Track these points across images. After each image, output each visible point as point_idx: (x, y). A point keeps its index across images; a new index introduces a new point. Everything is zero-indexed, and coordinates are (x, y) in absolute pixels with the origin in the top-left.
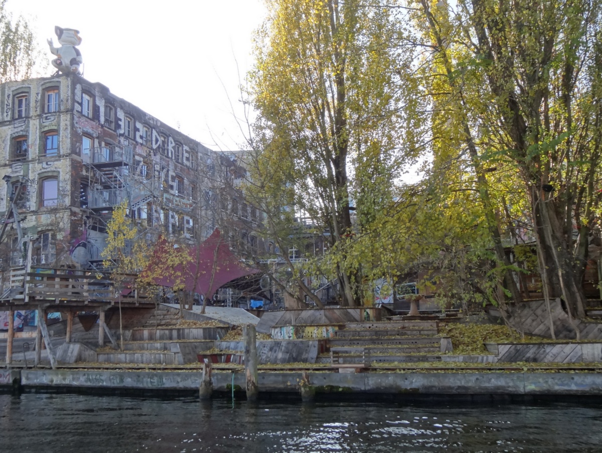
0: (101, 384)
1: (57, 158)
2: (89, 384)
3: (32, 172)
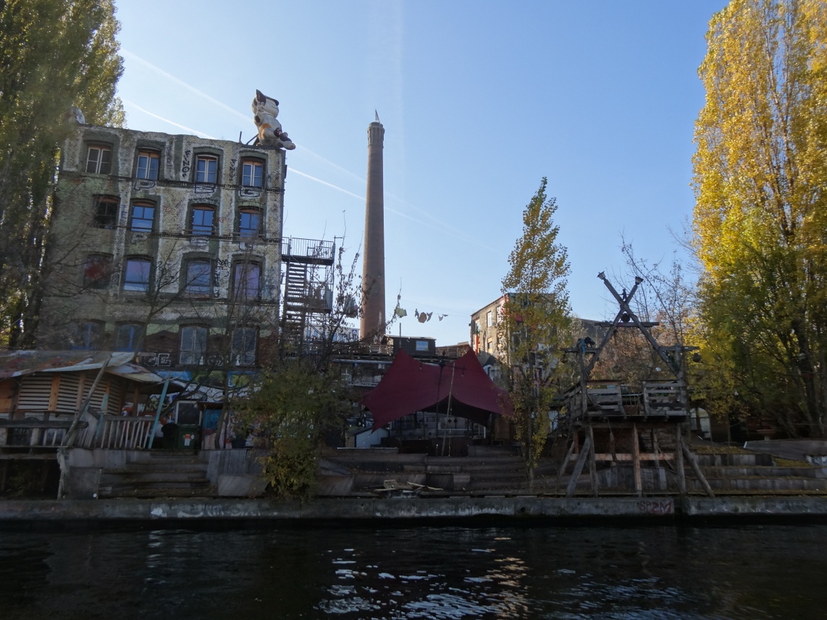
0: (804, 511)
1: (262, 241)
2: (788, 511)
3: (223, 252)
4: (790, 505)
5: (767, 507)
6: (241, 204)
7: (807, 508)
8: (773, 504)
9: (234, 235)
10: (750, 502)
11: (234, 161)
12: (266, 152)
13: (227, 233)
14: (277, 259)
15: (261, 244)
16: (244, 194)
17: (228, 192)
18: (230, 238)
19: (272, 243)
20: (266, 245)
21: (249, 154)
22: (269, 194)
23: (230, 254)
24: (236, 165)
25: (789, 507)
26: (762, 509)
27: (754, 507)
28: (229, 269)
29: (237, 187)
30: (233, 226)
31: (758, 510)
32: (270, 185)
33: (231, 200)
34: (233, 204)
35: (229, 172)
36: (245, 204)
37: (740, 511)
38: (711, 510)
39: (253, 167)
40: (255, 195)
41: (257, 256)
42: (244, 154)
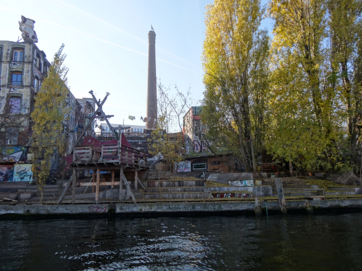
0: (178, 210)
1: (21, 87)
2: (169, 210)
3: (2, 93)
4: (171, 207)
5: (158, 208)
6: (11, 70)
7: (180, 209)
8: (162, 206)
9: (8, 84)
10: (149, 206)
11: (8, 50)
12: (24, 45)
13: (4, 84)
14: (28, 95)
15: (21, 88)
16: (13, 65)
17: (5, 65)
18: (6, 86)
19: (26, 87)
20: (23, 88)
21: (16, 46)
22: (25, 65)
23: (6, 94)
24: (10, 52)
25: (170, 208)
26: (155, 209)
27: (151, 209)
28: (5, 101)
29: (10, 62)
30: (7, 80)
31: (153, 210)
32: (26, 60)
33: (7, 68)
34: (8, 70)
35: (6, 55)
36: (13, 70)
37: (143, 210)
38: (128, 210)
39: (19, 52)
40: (19, 65)
41: (19, 94)
42: (13, 47)
